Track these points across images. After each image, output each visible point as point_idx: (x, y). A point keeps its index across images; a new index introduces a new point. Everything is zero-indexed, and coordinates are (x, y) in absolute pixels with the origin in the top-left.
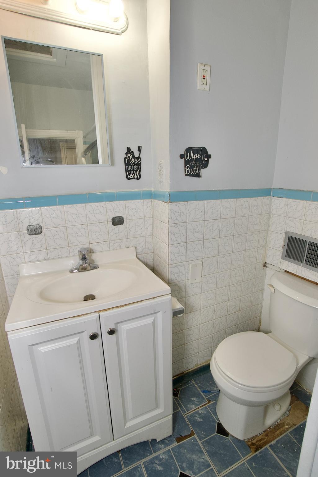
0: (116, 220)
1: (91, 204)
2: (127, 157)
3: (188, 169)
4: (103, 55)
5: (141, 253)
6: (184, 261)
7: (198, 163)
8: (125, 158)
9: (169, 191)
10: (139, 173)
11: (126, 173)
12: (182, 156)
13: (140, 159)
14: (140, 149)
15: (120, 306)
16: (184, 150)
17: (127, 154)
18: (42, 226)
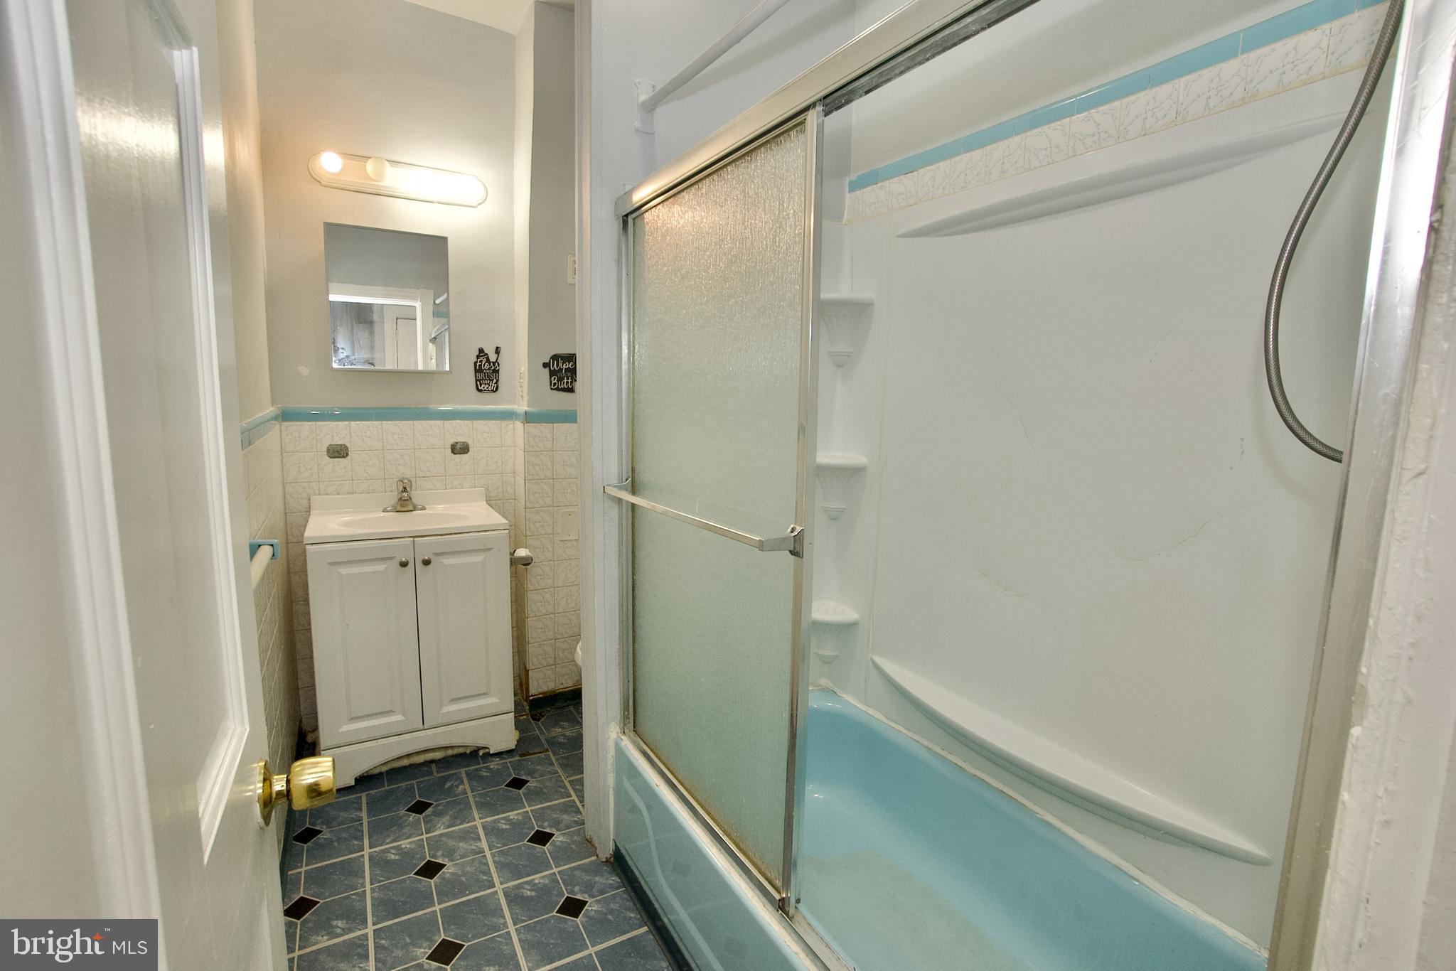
0: (458, 446)
1: (421, 422)
2: (479, 360)
3: (555, 381)
4: (449, 239)
5: (494, 499)
6: (550, 506)
7: (569, 374)
8: (476, 363)
9: (526, 408)
10: (496, 383)
11: (476, 382)
12: (545, 365)
13: (498, 364)
14: (498, 351)
15: (441, 535)
16: (550, 356)
17: (478, 357)
18: (349, 447)
